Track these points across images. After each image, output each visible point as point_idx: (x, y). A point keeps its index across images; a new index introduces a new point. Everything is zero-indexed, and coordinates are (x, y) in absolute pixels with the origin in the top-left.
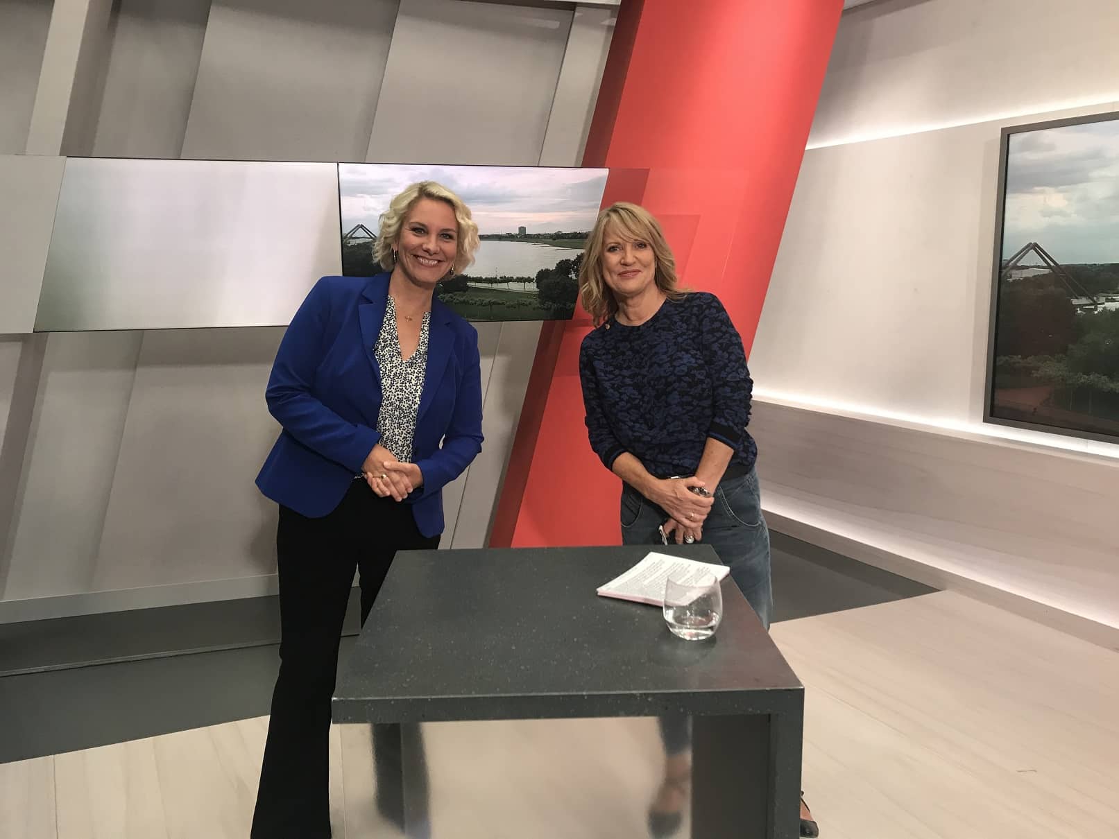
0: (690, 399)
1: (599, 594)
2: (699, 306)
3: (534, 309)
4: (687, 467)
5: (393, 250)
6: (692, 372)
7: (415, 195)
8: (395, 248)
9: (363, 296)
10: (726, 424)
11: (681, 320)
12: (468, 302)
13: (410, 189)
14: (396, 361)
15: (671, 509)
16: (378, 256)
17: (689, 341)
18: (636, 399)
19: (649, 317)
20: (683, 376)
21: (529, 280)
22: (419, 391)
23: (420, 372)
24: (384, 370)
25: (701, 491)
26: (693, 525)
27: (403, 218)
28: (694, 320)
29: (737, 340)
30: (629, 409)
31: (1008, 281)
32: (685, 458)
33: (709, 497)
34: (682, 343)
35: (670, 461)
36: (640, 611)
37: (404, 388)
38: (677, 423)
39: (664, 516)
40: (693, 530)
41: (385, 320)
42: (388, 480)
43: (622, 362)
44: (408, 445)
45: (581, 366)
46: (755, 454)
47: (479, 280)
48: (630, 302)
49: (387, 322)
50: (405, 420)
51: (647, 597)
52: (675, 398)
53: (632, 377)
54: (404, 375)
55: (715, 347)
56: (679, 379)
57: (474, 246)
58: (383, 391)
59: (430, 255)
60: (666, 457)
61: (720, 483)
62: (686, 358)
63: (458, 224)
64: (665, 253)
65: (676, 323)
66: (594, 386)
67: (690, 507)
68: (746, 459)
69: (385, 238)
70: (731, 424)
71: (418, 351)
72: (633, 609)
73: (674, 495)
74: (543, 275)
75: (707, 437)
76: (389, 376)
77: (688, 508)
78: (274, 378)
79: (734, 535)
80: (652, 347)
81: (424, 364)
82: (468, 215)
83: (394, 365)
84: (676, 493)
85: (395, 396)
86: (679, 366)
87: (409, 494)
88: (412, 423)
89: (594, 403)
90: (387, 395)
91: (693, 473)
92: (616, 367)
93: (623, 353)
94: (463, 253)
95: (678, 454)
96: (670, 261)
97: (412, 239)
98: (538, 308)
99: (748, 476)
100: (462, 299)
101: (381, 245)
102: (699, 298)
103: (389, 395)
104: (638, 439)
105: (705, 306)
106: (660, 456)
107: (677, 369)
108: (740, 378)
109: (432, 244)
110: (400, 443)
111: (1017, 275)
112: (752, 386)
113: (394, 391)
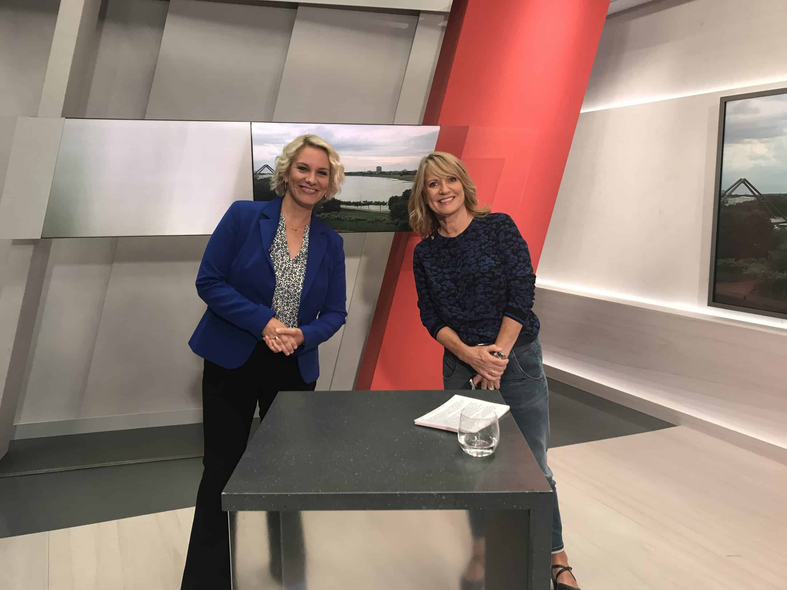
0: (491, 290)
1: (415, 424)
2: (496, 223)
3: (387, 224)
4: (489, 338)
5: (284, 182)
6: (492, 270)
7: (301, 143)
8: (286, 180)
9: (263, 214)
10: (517, 307)
11: (484, 233)
12: (341, 219)
13: (298, 139)
14: (285, 259)
15: (478, 368)
16: (274, 186)
17: (490, 248)
18: (453, 289)
19: (461, 231)
20: (486, 273)
21: (384, 204)
22: (302, 280)
23: (303, 267)
24: (277, 265)
25: (499, 355)
26: (493, 379)
27: (293, 159)
28: (493, 233)
29: (524, 246)
30: (448, 296)
31: (726, 206)
32: (488, 330)
33: (505, 359)
34: (485, 249)
35: (477, 333)
36: (443, 436)
37: (291, 278)
38: (481, 306)
39: (473, 373)
40: (494, 382)
41: (278, 230)
42: (280, 340)
43: (443, 263)
44: (294, 318)
45: (415, 265)
46: (538, 328)
47: (349, 203)
48: (447, 220)
49: (279, 232)
50: (292, 300)
51: (449, 426)
52: (480, 289)
53: (450, 273)
54: (291, 269)
55: (509, 252)
56: (483, 275)
57: (341, 180)
58: (276, 280)
59: (311, 186)
60: (475, 330)
61: (513, 348)
62: (488, 260)
63: (331, 165)
64: (468, 183)
65: (480, 235)
66: (424, 279)
67: (491, 366)
68: (532, 331)
69: (280, 173)
70: (520, 307)
71: (301, 252)
72: (439, 434)
73: (479, 358)
74: (393, 200)
75: (503, 316)
76: (281, 270)
77: (489, 367)
78: (201, 271)
79: (524, 385)
80: (464, 252)
81: (305, 261)
82: (337, 158)
83: (284, 262)
84: (481, 357)
85: (285, 283)
86: (483, 266)
87: (294, 350)
88: (296, 302)
89: (424, 292)
90: (279, 283)
91: (493, 342)
92: (439, 267)
93: (444, 257)
94: (333, 184)
95: (483, 328)
96: (473, 189)
97: (298, 174)
98: (389, 223)
99: (533, 343)
100: (337, 216)
101: (276, 178)
102: (497, 217)
103: (280, 283)
104: (454, 318)
105: (501, 223)
106: (470, 329)
107: (482, 268)
108: (526, 274)
109: (312, 178)
110: (288, 316)
111: (732, 201)
112: (535, 279)
113: (284, 280)
